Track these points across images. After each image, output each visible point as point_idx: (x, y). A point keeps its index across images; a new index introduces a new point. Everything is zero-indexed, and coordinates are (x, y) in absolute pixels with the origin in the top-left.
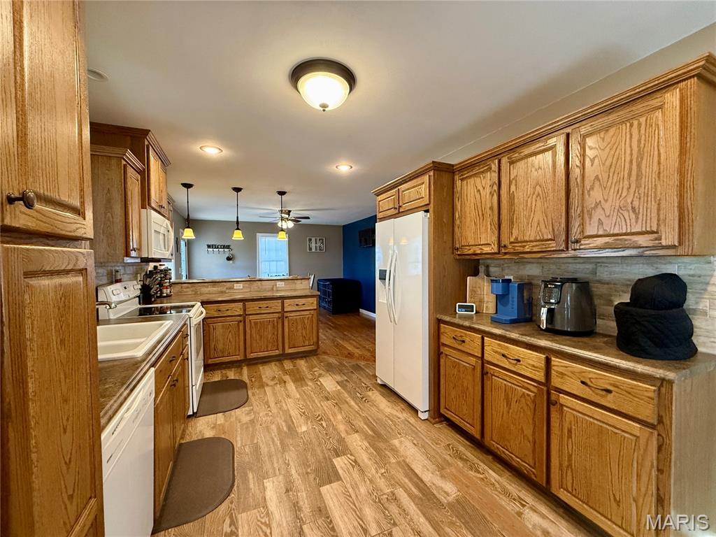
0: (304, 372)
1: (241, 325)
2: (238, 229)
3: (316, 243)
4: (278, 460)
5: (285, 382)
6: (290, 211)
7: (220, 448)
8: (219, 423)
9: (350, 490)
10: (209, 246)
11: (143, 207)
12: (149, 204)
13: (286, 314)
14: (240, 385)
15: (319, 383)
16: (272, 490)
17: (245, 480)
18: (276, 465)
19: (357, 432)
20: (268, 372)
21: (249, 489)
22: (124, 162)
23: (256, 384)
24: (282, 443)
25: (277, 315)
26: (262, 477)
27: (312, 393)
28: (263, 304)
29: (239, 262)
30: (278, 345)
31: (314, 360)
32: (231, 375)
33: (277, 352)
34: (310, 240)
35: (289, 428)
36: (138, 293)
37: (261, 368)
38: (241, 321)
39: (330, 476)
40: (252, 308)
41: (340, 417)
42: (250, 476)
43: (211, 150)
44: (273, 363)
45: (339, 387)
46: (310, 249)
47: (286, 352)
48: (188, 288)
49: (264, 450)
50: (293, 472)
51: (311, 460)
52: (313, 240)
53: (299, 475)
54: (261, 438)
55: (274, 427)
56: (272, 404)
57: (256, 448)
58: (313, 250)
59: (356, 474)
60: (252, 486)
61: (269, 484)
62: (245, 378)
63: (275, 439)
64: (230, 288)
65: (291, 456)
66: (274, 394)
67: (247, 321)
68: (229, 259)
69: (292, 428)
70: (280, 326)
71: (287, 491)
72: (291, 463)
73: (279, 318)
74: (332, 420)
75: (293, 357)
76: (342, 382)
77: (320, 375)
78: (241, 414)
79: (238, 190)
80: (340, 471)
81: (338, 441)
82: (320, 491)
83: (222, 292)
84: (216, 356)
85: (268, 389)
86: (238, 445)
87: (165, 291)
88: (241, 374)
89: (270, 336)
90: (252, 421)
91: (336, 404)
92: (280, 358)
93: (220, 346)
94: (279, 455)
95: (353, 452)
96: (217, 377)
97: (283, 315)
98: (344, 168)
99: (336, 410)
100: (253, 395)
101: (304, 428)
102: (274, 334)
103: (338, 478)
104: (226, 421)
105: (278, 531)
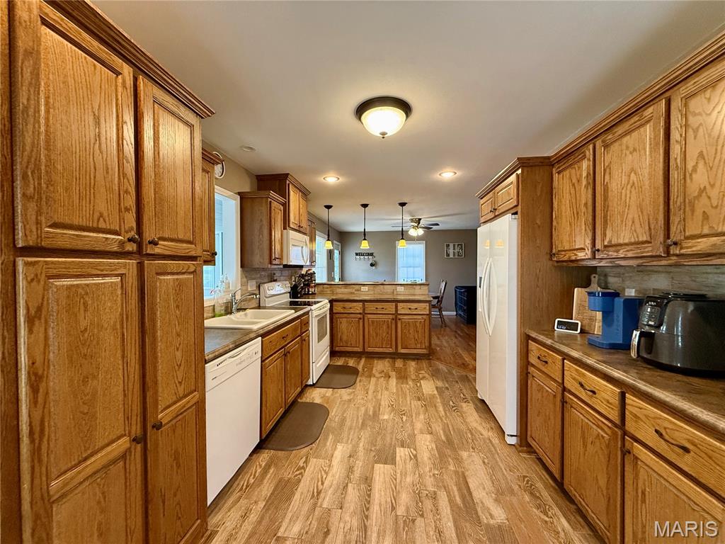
0: (410, 372)
1: (361, 321)
2: (365, 239)
3: (454, 249)
4: (354, 432)
5: (390, 377)
6: (420, 219)
7: (320, 412)
8: (327, 395)
9: (398, 475)
10: (357, 254)
11: (285, 228)
12: (289, 226)
13: (399, 317)
14: (354, 372)
15: (418, 384)
16: (340, 451)
17: (326, 439)
18: (351, 437)
19: (431, 433)
20: (380, 366)
21: (325, 445)
22: (269, 200)
23: (366, 374)
24: (364, 420)
25: (391, 317)
26: (337, 441)
27: (408, 391)
28: (379, 305)
29: (380, 268)
30: (391, 344)
31: (424, 364)
32: (351, 363)
33: (391, 350)
34: (448, 246)
35: (374, 412)
36: (289, 290)
37: (376, 361)
38: (360, 318)
39: (389, 459)
40: (371, 308)
41: (422, 417)
42: (331, 437)
43: (331, 179)
44: (387, 360)
45: (436, 392)
46: (448, 255)
47: (399, 351)
48: (327, 288)
49: (348, 423)
50: (361, 445)
51: (379, 442)
52: (451, 246)
53: (364, 449)
54: (350, 414)
55: (363, 409)
56: (370, 392)
57: (343, 420)
58: (451, 256)
59: (410, 465)
60: (328, 444)
61: (340, 447)
62: (360, 368)
63: (360, 418)
64: (358, 290)
65: (366, 435)
66: (376, 385)
67: (366, 318)
68: (372, 265)
69: (376, 415)
70: (394, 326)
71: (350, 456)
72: (363, 439)
73: (393, 319)
74: (414, 417)
75: (406, 357)
76: (441, 388)
77: (424, 378)
78: (344, 394)
79: (365, 206)
80: (398, 458)
81: (409, 435)
82: (373, 467)
83: (352, 293)
84: (341, 345)
85: (373, 380)
86: (332, 414)
87: (311, 289)
88: (358, 363)
89: (384, 334)
90: (350, 400)
91: (425, 405)
92: (394, 356)
93: (345, 338)
94: (357, 430)
95: (418, 448)
96: (340, 362)
97: (396, 317)
98: (447, 175)
99: (422, 410)
100: (360, 381)
101: (386, 417)
102: (388, 333)
103: (393, 462)
104: (332, 395)
105: (331, 479)
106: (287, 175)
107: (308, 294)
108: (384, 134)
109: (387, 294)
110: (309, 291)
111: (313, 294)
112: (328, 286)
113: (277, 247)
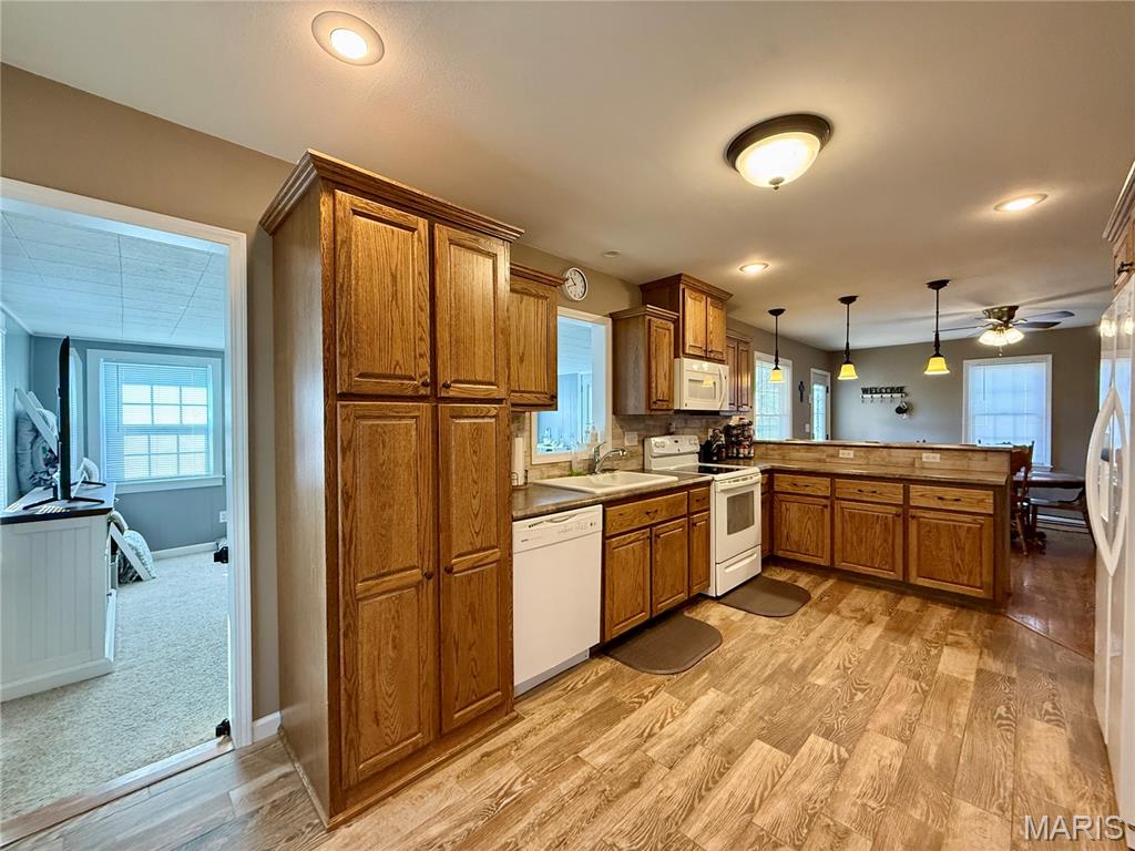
0: (928, 624)
1: (827, 512)
2: (848, 362)
4: (747, 684)
5: (871, 622)
7: (710, 637)
8: (732, 618)
9: (789, 773)
10: (865, 391)
11: (676, 356)
12: (683, 352)
13: (913, 512)
14: (803, 597)
15: (933, 652)
16: (709, 700)
17: (697, 675)
18: (738, 687)
19: (907, 742)
20: (860, 597)
21: (691, 682)
23: (824, 605)
24: (775, 673)
25: (894, 510)
26: (714, 684)
27: (899, 656)
28: (867, 486)
29: (920, 417)
30: (893, 563)
31: (977, 619)
32: (804, 581)
33: (891, 575)
35: (802, 668)
37: (855, 590)
38: (826, 506)
39: (787, 741)
40: (850, 489)
41: (902, 708)
42: (706, 676)
43: (754, 268)
44: (883, 592)
45: (972, 678)
47: (912, 581)
49: (745, 667)
50: (749, 704)
51: (785, 712)
53: (750, 712)
54: (757, 655)
55: (783, 657)
56: (814, 636)
57: (739, 661)
59: (821, 770)
60: (697, 683)
61: (712, 693)
62: (816, 594)
63: (770, 666)
65: (764, 694)
66: (835, 627)
67: (837, 508)
68: (900, 411)
69: (803, 671)
70: (899, 529)
71: (721, 712)
72: (756, 698)
73: (898, 516)
74: (882, 702)
75: (932, 596)
76: (993, 676)
77: (957, 644)
78: (763, 625)
79: (848, 300)
80: (804, 749)
81: (850, 727)
82: (753, 740)
84: (788, 548)
85: (832, 618)
86: (726, 646)
87: (742, 450)
88: (817, 585)
89: (878, 543)
90: (767, 637)
91: (924, 691)
93: (795, 536)
94: (754, 682)
95: (857, 750)
96: (783, 576)
97: (905, 512)
98: (1020, 205)
99: (910, 697)
100: (804, 614)
101: (820, 682)
102: (885, 541)
103: (793, 750)
104: (741, 621)
105: (676, 727)
106: (681, 275)
107: (738, 458)
108: (776, 182)
109: (896, 465)
110: (738, 453)
111: (745, 457)
112: (776, 447)
113: (661, 386)
